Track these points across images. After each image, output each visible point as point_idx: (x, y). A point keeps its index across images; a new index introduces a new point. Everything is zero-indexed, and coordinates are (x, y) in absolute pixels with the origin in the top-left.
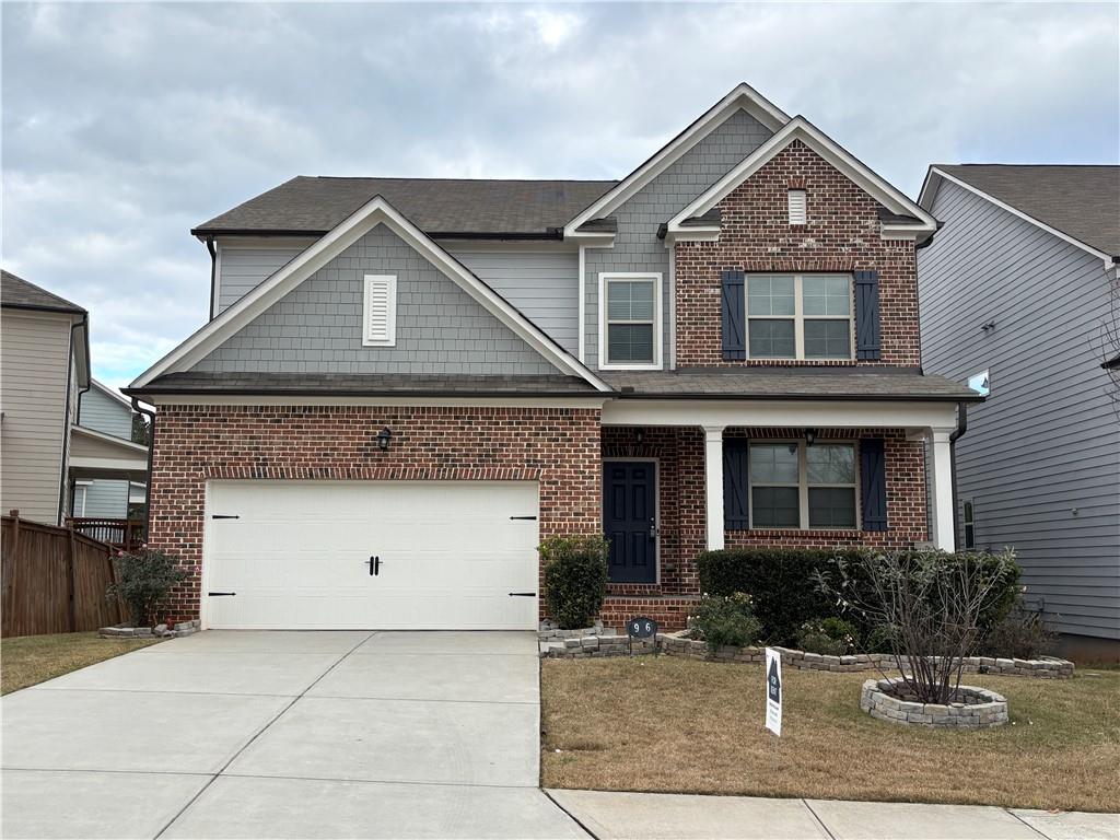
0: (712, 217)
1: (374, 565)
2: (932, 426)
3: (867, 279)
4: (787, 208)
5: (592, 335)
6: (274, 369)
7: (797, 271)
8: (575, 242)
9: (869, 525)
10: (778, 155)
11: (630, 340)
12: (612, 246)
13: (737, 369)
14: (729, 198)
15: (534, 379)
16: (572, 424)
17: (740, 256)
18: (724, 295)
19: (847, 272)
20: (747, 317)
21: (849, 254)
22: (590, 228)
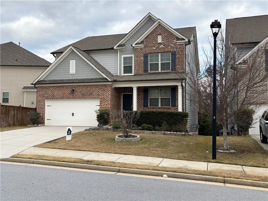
0: (142, 42)
1: (73, 114)
2: (177, 85)
3: (173, 53)
4: (157, 39)
5: (120, 68)
6: (56, 79)
7: (159, 53)
8: (117, 50)
9: (172, 106)
10: (156, 28)
11: (128, 69)
12: (124, 50)
13: (147, 74)
14: (146, 38)
15: (99, 79)
16: (106, 87)
17: (147, 50)
18: (144, 59)
19: (169, 52)
20: (149, 63)
21: (170, 48)
22: (119, 46)
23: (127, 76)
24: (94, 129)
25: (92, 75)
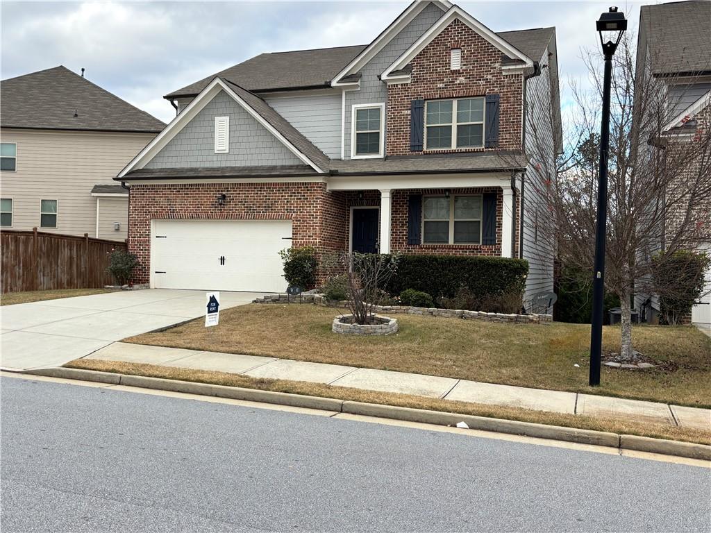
0: (408, 69)
1: (223, 260)
3: (492, 100)
4: (450, 60)
5: (348, 140)
6: (178, 166)
7: (453, 97)
8: (340, 89)
9: (485, 243)
10: (446, 29)
11: (367, 142)
12: (359, 89)
13: (417, 156)
14: (418, 57)
15: (291, 167)
16: (308, 190)
17: (422, 91)
18: (412, 114)
19: (482, 96)
20: (426, 125)
21: (483, 85)
22: (348, 80)
23: (366, 160)
24: (278, 300)
25: (272, 157)
